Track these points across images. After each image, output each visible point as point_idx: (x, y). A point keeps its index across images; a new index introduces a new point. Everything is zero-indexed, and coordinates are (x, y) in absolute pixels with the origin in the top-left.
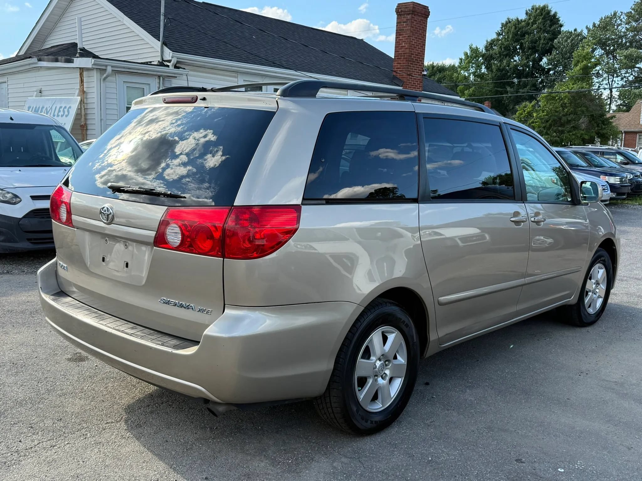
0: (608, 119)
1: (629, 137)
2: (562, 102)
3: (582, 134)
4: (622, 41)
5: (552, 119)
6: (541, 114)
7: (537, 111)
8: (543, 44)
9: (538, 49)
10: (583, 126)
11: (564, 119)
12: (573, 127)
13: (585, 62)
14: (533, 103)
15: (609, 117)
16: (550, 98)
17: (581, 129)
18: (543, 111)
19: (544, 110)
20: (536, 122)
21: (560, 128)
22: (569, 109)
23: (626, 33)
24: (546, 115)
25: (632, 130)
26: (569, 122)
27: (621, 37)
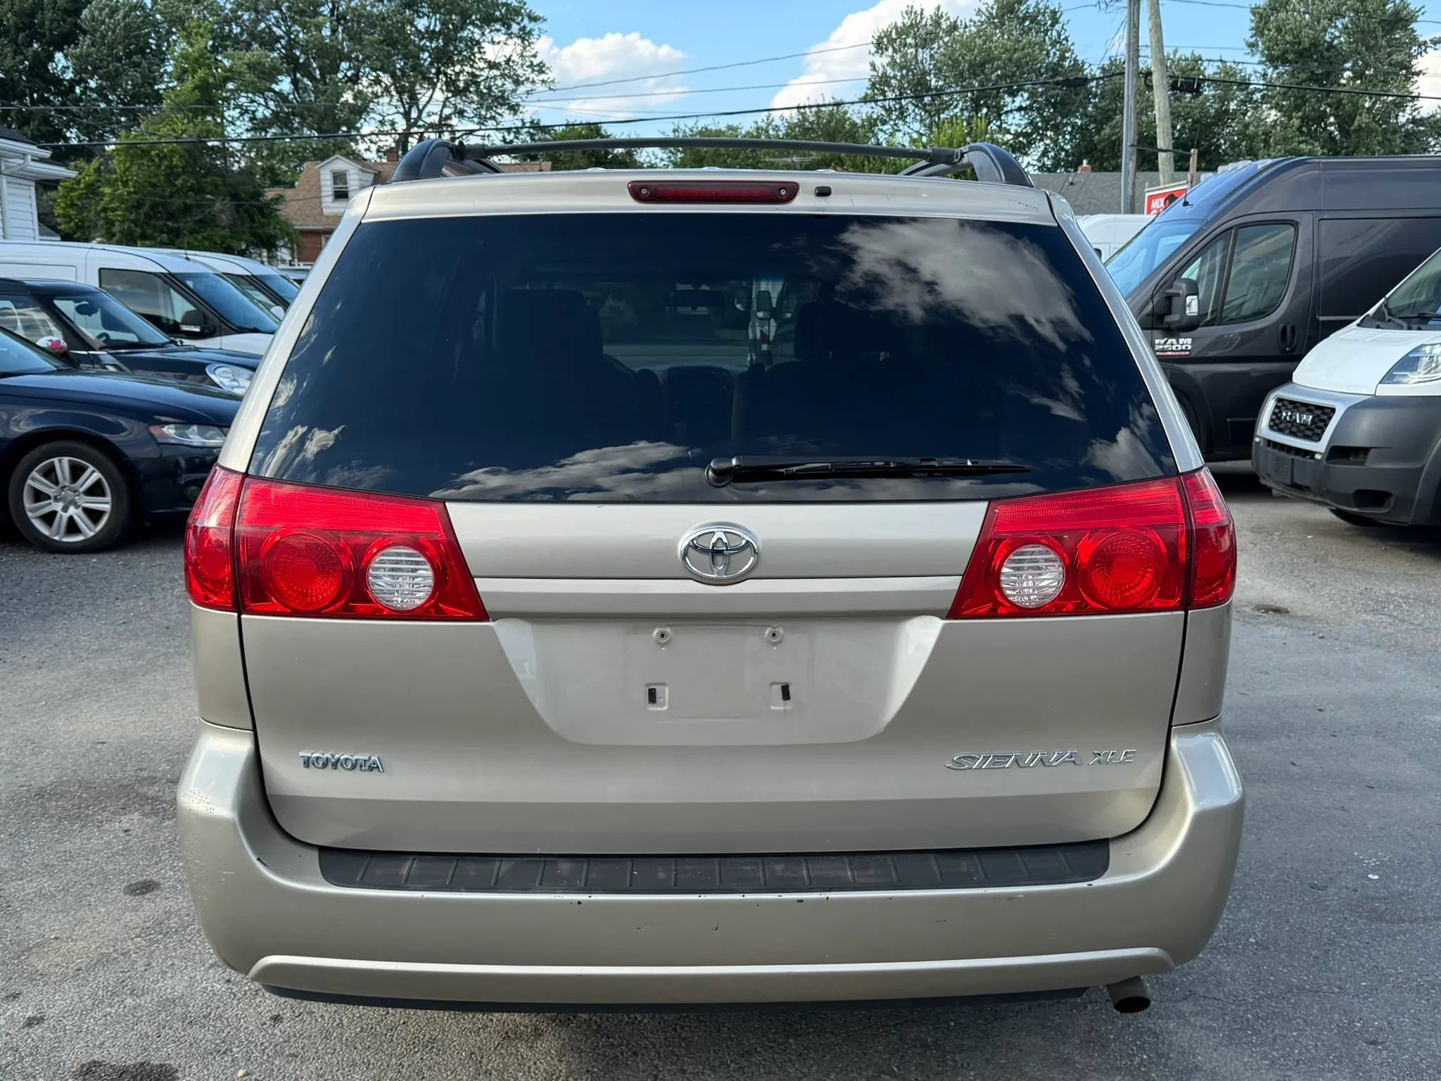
0: (267, 205)
1: (306, 241)
2: (166, 163)
3: (225, 237)
4: (231, 31)
5: (148, 203)
6: (122, 190)
7: (110, 183)
8: (52, 21)
9: (42, 31)
10: (225, 218)
11: (177, 202)
12: (201, 221)
13: (201, 73)
14: (95, 164)
15: (272, 200)
16: (134, 152)
17: (217, 226)
18: (125, 184)
19: (127, 181)
20: (114, 210)
21: (170, 223)
22: (186, 181)
23: (236, 12)
24: (135, 193)
25: (311, 227)
26: (187, 209)
27: (228, 21)
